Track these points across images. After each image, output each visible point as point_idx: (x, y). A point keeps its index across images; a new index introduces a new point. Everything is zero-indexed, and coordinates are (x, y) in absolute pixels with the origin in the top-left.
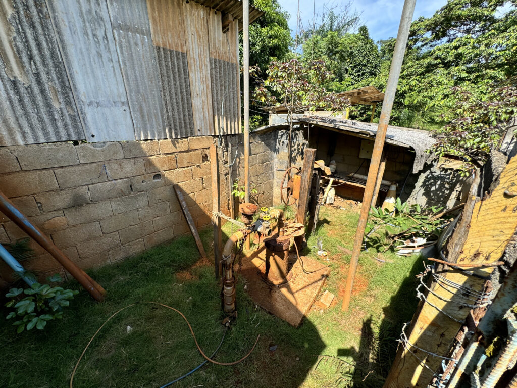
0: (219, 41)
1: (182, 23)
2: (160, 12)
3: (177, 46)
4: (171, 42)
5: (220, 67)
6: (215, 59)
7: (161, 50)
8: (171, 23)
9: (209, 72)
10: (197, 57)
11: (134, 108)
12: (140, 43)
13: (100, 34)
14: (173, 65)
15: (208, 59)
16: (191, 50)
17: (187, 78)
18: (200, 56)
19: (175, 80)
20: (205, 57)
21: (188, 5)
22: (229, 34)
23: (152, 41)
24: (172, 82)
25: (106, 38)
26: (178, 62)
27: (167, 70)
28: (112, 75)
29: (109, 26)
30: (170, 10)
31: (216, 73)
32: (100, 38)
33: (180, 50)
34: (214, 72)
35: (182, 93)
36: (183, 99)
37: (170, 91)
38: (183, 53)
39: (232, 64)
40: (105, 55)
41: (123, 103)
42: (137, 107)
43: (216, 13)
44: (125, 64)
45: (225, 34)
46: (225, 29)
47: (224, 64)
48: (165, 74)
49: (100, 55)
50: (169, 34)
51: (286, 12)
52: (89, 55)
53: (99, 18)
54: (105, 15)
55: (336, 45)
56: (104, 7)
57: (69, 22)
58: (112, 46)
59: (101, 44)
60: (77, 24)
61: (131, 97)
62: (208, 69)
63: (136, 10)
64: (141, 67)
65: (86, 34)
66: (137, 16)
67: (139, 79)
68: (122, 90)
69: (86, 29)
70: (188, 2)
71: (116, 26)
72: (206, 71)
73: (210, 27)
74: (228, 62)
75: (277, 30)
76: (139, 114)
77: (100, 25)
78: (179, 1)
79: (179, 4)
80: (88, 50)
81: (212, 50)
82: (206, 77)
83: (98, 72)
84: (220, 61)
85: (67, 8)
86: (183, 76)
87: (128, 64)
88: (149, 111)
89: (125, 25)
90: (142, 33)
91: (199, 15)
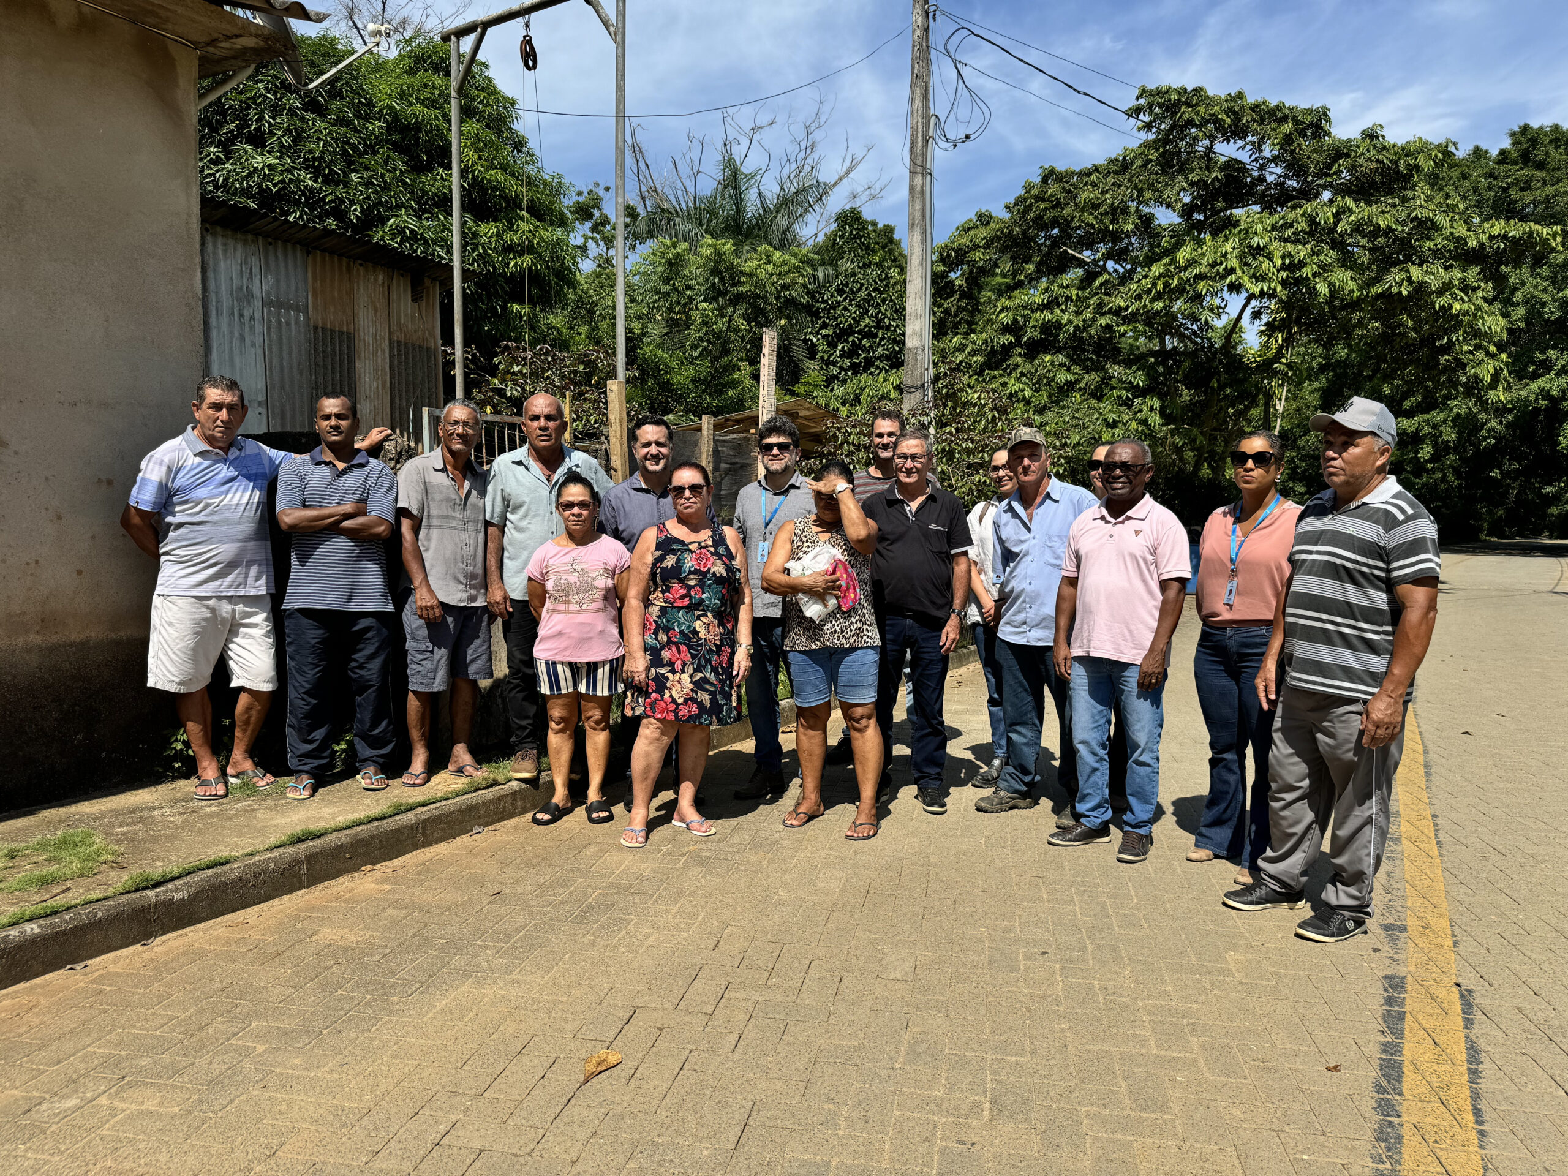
0: (406, 315)
1: (351, 293)
2: (323, 281)
3: (341, 325)
4: (334, 318)
5: (407, 353)
6: (399, 342)
7: (320, 330)
8: (336, 295)
9: (388, 360)
10: (369, 339)
11: (272, 411)
12: (293, 322)
13: (247, 313)
14: (333, 351)
15: (387, 342)
16: (361, 329)
17: (352, 369)
18: (375, 337)
19: (333, 373)
20: (383, 338)
21: (361, 269)
22: (424, 303)
23: (309, 319)
24: (330, 376)
25: (252, 318)
26: (341, 346)
27: (325, 357)
28: (253, 364)
29: (258, 303)
30: (337, 277)
31: (399, 362)
32: (247, 318)
33: (345, 329)
34: (396, 362)
38: (348, 333)
39: (428, 349)
40: (248, 340)
41: (259, 404)
42: (278, 411)
43: (402, 276)
44: (270, 349)
45: (416, 305)
46: (416, 296)
47: (414, 349)
48: (321, 363)
49: (242, 338)
50: (332, 309)
51: (560, 176)
52: (232, 339)
53: (250, 294)
54: (256, 291)
55: (734, 275)
56: (257, 282)
57: (218, 302)
58: (258, 328)
59: (247, 325)
60: (226, 304)
61: (272, 394)
62: (387, 356)
63: (293, 281)
64: (290, 353)
65: (232, 314)
66: (293, 288)
67: (286, 370)
68: (261, 385)
69: (232, 309)
70: (361, 265)
71: (267, 303)
72: (384, 359)
73: (393, 296)
74: (420, 347)
75: (530, 231)
76: (279, 420)
77: (249, 302)
78: (348, 265)
79: (349, 270)
80: (231, 333)
81: (394, 328)
82: (383, 369)
83: (237, 360)
84: (406, 344)
85: (218, 287)
86: (346, 366)
87: (275, 349)
88: (293, 417)
89: (278, 300)
90: (298, 310)
91: (376, 280)
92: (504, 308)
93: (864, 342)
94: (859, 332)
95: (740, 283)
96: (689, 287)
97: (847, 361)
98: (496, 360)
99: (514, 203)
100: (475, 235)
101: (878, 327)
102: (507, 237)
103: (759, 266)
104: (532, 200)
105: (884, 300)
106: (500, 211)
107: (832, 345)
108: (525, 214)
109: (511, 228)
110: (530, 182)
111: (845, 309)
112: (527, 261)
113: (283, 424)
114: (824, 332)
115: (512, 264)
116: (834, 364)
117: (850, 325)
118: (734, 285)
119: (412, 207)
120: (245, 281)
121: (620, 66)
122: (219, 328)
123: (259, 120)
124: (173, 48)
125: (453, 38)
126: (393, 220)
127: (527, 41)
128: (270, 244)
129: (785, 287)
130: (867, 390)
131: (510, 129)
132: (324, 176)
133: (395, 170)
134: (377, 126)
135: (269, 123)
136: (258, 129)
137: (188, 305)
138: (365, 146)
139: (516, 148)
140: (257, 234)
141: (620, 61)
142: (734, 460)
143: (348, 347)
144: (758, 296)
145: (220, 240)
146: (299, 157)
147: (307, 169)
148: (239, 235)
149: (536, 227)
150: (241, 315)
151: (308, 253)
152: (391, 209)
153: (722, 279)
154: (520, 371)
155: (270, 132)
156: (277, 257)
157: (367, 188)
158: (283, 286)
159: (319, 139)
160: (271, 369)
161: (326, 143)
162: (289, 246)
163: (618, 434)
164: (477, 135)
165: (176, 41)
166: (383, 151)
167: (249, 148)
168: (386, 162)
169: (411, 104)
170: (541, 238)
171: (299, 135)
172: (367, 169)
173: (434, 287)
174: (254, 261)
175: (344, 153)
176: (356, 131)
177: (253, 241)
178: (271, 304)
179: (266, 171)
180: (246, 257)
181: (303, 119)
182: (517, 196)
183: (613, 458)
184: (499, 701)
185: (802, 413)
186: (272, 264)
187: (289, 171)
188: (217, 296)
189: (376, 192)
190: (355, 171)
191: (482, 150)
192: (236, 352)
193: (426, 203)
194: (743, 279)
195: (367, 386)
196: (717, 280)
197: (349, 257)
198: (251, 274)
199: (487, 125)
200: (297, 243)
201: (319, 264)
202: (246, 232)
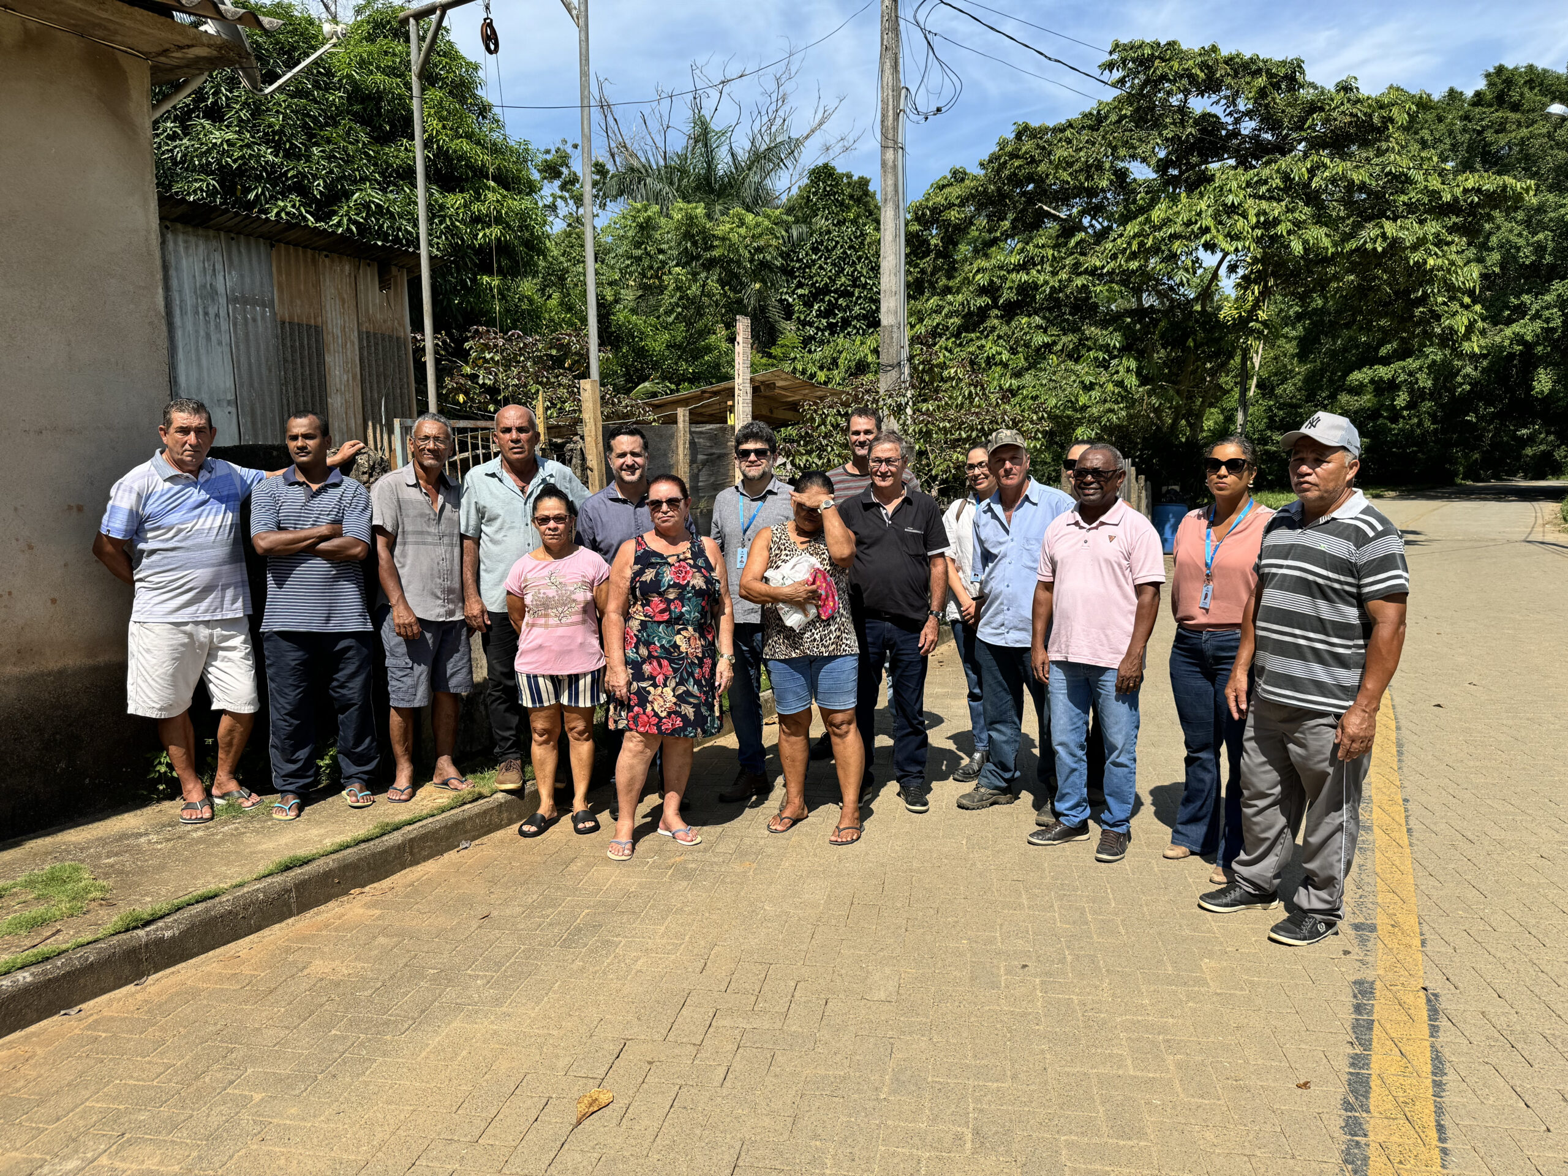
0: (374, 305)
1: (317, 285)
2: (288, 274)
3: (309, 319)
4: (301, 312)
5: (376, 344)
6: (367, 333)
7: (287, 325)
8: (302, 288)
9: (357, 352)
10: (338, 332)
11: (242, 409)
12: (259, 318)
13: (212, 311)
14: (302, 345)
15: (356, 334)
16: (329, 321)
17: (321, 363)
18: (343, 329)
19: (302, 367)
20: (351, 330)
21: (327, 260)
22: (392, 292)
23: (275, 314)
24: (299, 370)
25: (217, 315)
26: (309, 339)
27: (293, 352)
28: (220, 361)
29: (223, 301)
30: (302, 269)
31: (369, 353)
32: (212, 316)
33: (313, 323)
34: (366, 354)
35: (312, 387)
36: (313, 396)
37: (295, 384)
38: (316, 327)
39: (398, 338)
40: (214, 338)
41: (229, 403)
42: (248, 409)
43: (369, 265)
44: (237, 347)
45: (384, 293)
46: (384, 284)
47: (383, 339)
48: (290, 359)
49: (208, 337)
50: (299, 302)
51: (526, 143)
52: (197, 338)
53: (214, 293)
54: (220, 287)
55: (707, 240)
56: (220, 278)
57: (181, 301)
58: (224, 326)
59: (212, 323)
60: (189, 302)
61: (241, 393)
62: (357, 348)
63: (258, 276)
64: (258, 351)
65: (197, 313)
66: (258, 284)
67: (254, 369)
68: (230, 383)
69: (197, 307)
70: (326, 256)
71: (232, 300)
72: (353, 351)
73: (361, 286)
74: (390, 336)
75: (498, 201)
76: (249, 419)
77: (213, 300)
78: (313, 256)
79: (314, 261)
80: (197, 332)
81: (363, 319)
82: (353, 361)
83: (204, 362)
84: (375, 334)
85: (181, 285)
86: (315, 360)
87: (242, 347)
88: (264, 414)
89: (243, 296)
90: (264, 305)
91: (342, 271)
92: (474, 280)
93: (840, 301)
94: (835, 291)
95: (712, 247)
96: (661, 251)
97: (824, 321)
98: (467, 345)
99: (481, 173)
100: (442, 207)
101: (855, 286)
102: (475, 207)
103: (732, 229)
104: (499, 168)
105: (859, 258)
106: (467, 180)
107: (809, 305)
108: (492, 184)
109: (478, 199)
110: (496, 150)
111: (821, 268)
112: (495, 231)
113: (254, 423)
114: (799, 291)
115: (481, 235)
116: (811, 324)
117: (826, 284)
118: (707, 249)
119: (376, 180)
120: (208, 278)
121: (584, 51)
122: (183, 327)
124: (123, 60)
125: (412, 21)
126: (357, 195)
127: (488, 24)
128: (233, 239)
129: (759, 250)
130: (844, 354)
131: (474, 96)
132: (285, 150)
133: (358, 141)
134: (336, 97)
135: (227, 97)
136: (215, 103)
137: (151, 323)
138: (326, 117)
139: (481, 114)
140: (218, 230)
141: (584, 44)
142: (711, 451)
143: (317, 341)
144: (732, 260)
145: (181, 238)
146: (259, 132)
147: (267, 143)
148: (200, 231)
149: (504, 197)
150: (206, 314)
151: (272, 246)
152: (355, 182)
153: (695, 244)
154: (492, 358)
155: (228, 105)
156: (240, 252)
157: (330, 162)
158: (248, 280)
159: (278, 112)
160: (239, 367)
161: (286, 116)
162: (252, 240)
163: (593, 433)
164: (441, 102)
165: (126, 52)
166: (345, 122)
167: (207, 123)
168: (348, 134)
169: (371, 72)
170: (509, 208)
171: (258, 108)
172: (329, 141)
173: (401, 274)
174: (217, 257)
175: (305, 126)
176: (315, 101)
177: (215, 237)
178: (235, 300)
179: (225, 147)
180: (208, 255)
182: (483, 165)
183: (589, 457)
184: (482, 708)
185: (780, 383)
186: (236, 259)
187: (248, 146)
188: (181, 296)
189: (339, 166)
190: (317, 144)
191: (445, 119)
192: (202, 351)
193: (391, 175)
194: (716, 243)
195: (338, 380)
196: (689, 245)
197: (314, 249)
198: (214, 270)
199: (451, 92)
200: (261, 236)
201: (283, 257)
202: (208, 228)
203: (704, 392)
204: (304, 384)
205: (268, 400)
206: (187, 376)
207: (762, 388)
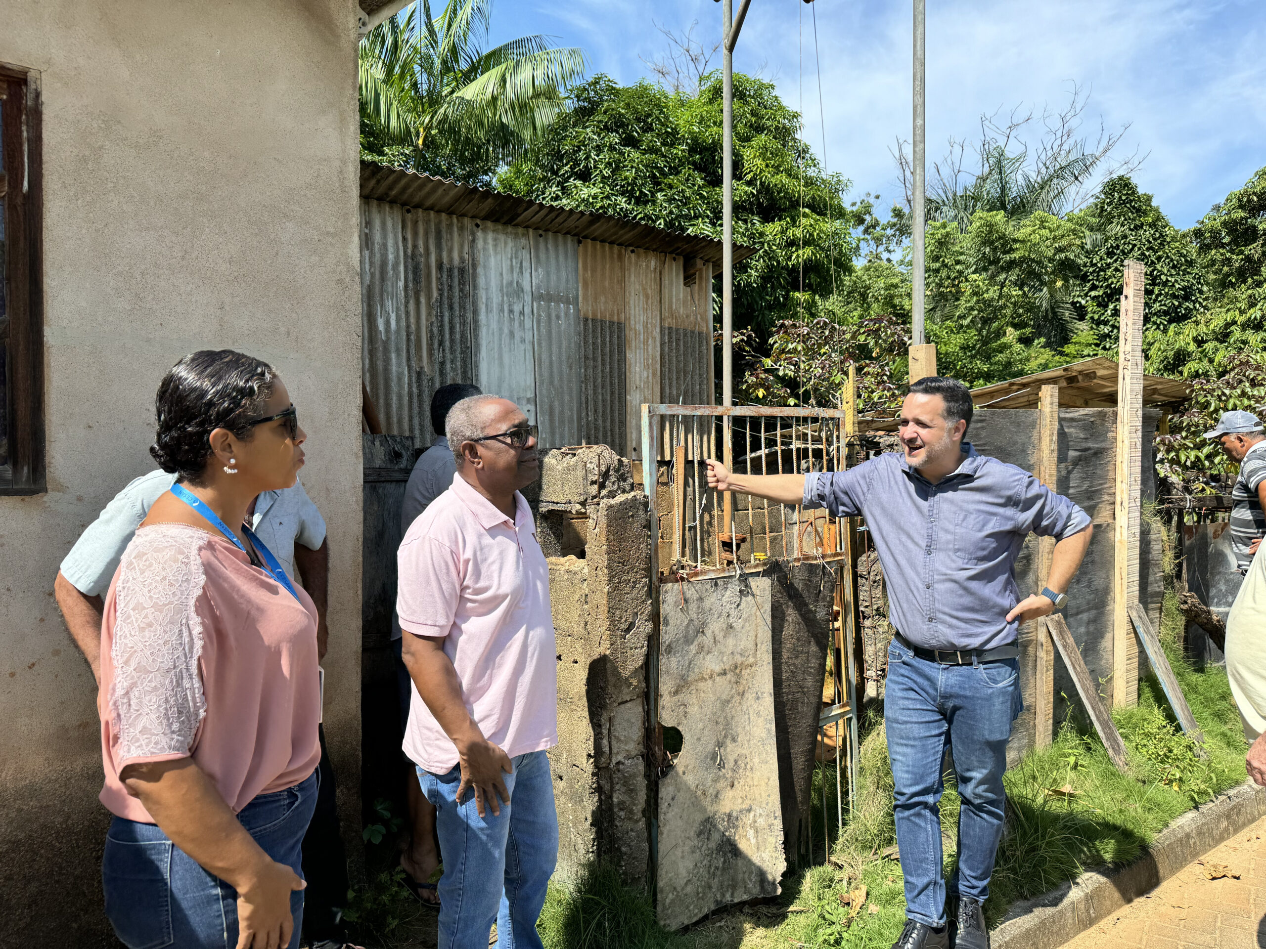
0: (678, 300)
1: (622, 281)
2: (594, 271)
3: (612, 315)
4: (604, 308)
5: (678, 340)
6: (670, 328)
7: (590, 322)
8: (607, 284)
9: (658, 349)
10: (640, 327)
11: (541, 408)
12: (562, 314)
13: (517, 308)
14: (603, 342)
15: (658, 330)
16: (632, 317)
17: (622, 360)
18: (646, 326)
19: (603, 365)
20: (654, 326)
21: (633, 255)
22: (696, 287)
23: (579, 311)
24: (600, 368)
25: (522, 313)
26: (611, 337)
27: (595, 349)
28: (523, 360)
29: (528, 298)
30: (608, 265)
31: (670, 350)
32: (516, 314)
33: (615, 319)
34: (667, 349)
35: (612, 384)
36: (612, 393)
37: (594, 382)
38: (619, 323)
39: (700, 333)
40: (518, 334)
41: (528, 400)
42: (546, 407)
43: (674, 259)
44: (540, 344)
45: (688, 288)
46: (689, 279)
47: (685, 335)
48: (591, 356)
49: (512, 334)
50: (603, 299)
51: (838, 175)
52: (501, 335)
53: (520, 289)
54: (526, 285)
55: (1007, 244)
56: (527, 275)
57: (487, 299)
58: (528, 323)
59: (516, 321)
60: (496, 300)
61: (541, 391)
62: (658, 344)
63: (564, 273)
64: (560, 348)
65: (502, 310)
66: (563, 280)
67: (555, 365)
68: (530, 381)
69: (502, 305)
70: (633, 251)
71: (537, 297)
72: (654, 347)
73: (666, 282)
74: (692, 332)
75: (811, 225)
76: (547, 417)
77: (518, 297)
78: (620, 251)
79: (620, 257)
80: (501, 329)
81: (666, 314)
82: (654, 358)
83: (506, 360)
84: (677, 330)
85: (488, 284)
86: (616, 357)
87: (544, 344)
88: (562, 413)
89: (548, 294)
90: (568, 302)
91: (647, 266)
92: (786, 297)
95: (1012, 250)
96: (958, 262)
98: (771, 341)
99: (795, 204)
100: (762, 234)
102: (790, 233)
103: (1034, 231)
104: (813, 198)
105: (1159, 258)
106: (784, 210)
108: (807, 211)
109: (793, 225)
110: (809, 182)
111: (1117, 270)
112: (805, 253)
113: (552, 421)
114: (1093, 293)
115: (794, 256)
116: (1105, 323)
118: (1005, 252)
119: (708, 217)
120: (515, 275)
122: (488, 326)
123: (587, 158)
126: (691, 229)
128: (541, 236)
129: (1060, 250)
131: (794, 140)
132: (636, 198)
133: (694, 185)
134: (680, 150)
135: (595, 161)
136: (586, 167)
138: (670, 167)
139: (799, 154)
140: (527, 227)
142: (1085, 445)
143: (619, 337)
144: (1033, 260)
145: (490, 236)
146: (616, 185)
147: (622, 194)
148: (510, 229)
149: (816, 221)
150: (511, 311)
151: (579, 242)
152: (691, 219)
153: (995, 250)
154: (795, 349)
155: (595, 167)
156: (547, 249)
157: (670, 204)
158: (553, 277)
159: (632, 167)
160: (540, 364)
161: (637, 169)
162: (560, 236)
166: (685, 171)
168: (687, 180)
169: (709, 126)
170: (821, 231)
171: (617, 167)
172: (671, 187)
173: (707, 269)
174: (525, 254)
175: (652, 176)
176: (665, 156)
177: (523, 235)
178: (541, 297)
179: (591, 200)
180: (516, 253)
181: (622, 154)
182: (800, 196)
186: (543, 256)
188: (487, 293)
189: (678, 207)
190: (661, 190)
191: (769, 159)
192: (505, 349)
194: (1016, 246)
195: (637, 376)
196: (988, 249)
197: (620, 245)
198: (521, 267)
199: (775, 137)
200: (567, 233)
201: (589, 253)
202: (517, 225)
203: (1012, 384)
204: (603, 381)
205: (567, 398)
206: (489, 373)
207: (1080, 378)
